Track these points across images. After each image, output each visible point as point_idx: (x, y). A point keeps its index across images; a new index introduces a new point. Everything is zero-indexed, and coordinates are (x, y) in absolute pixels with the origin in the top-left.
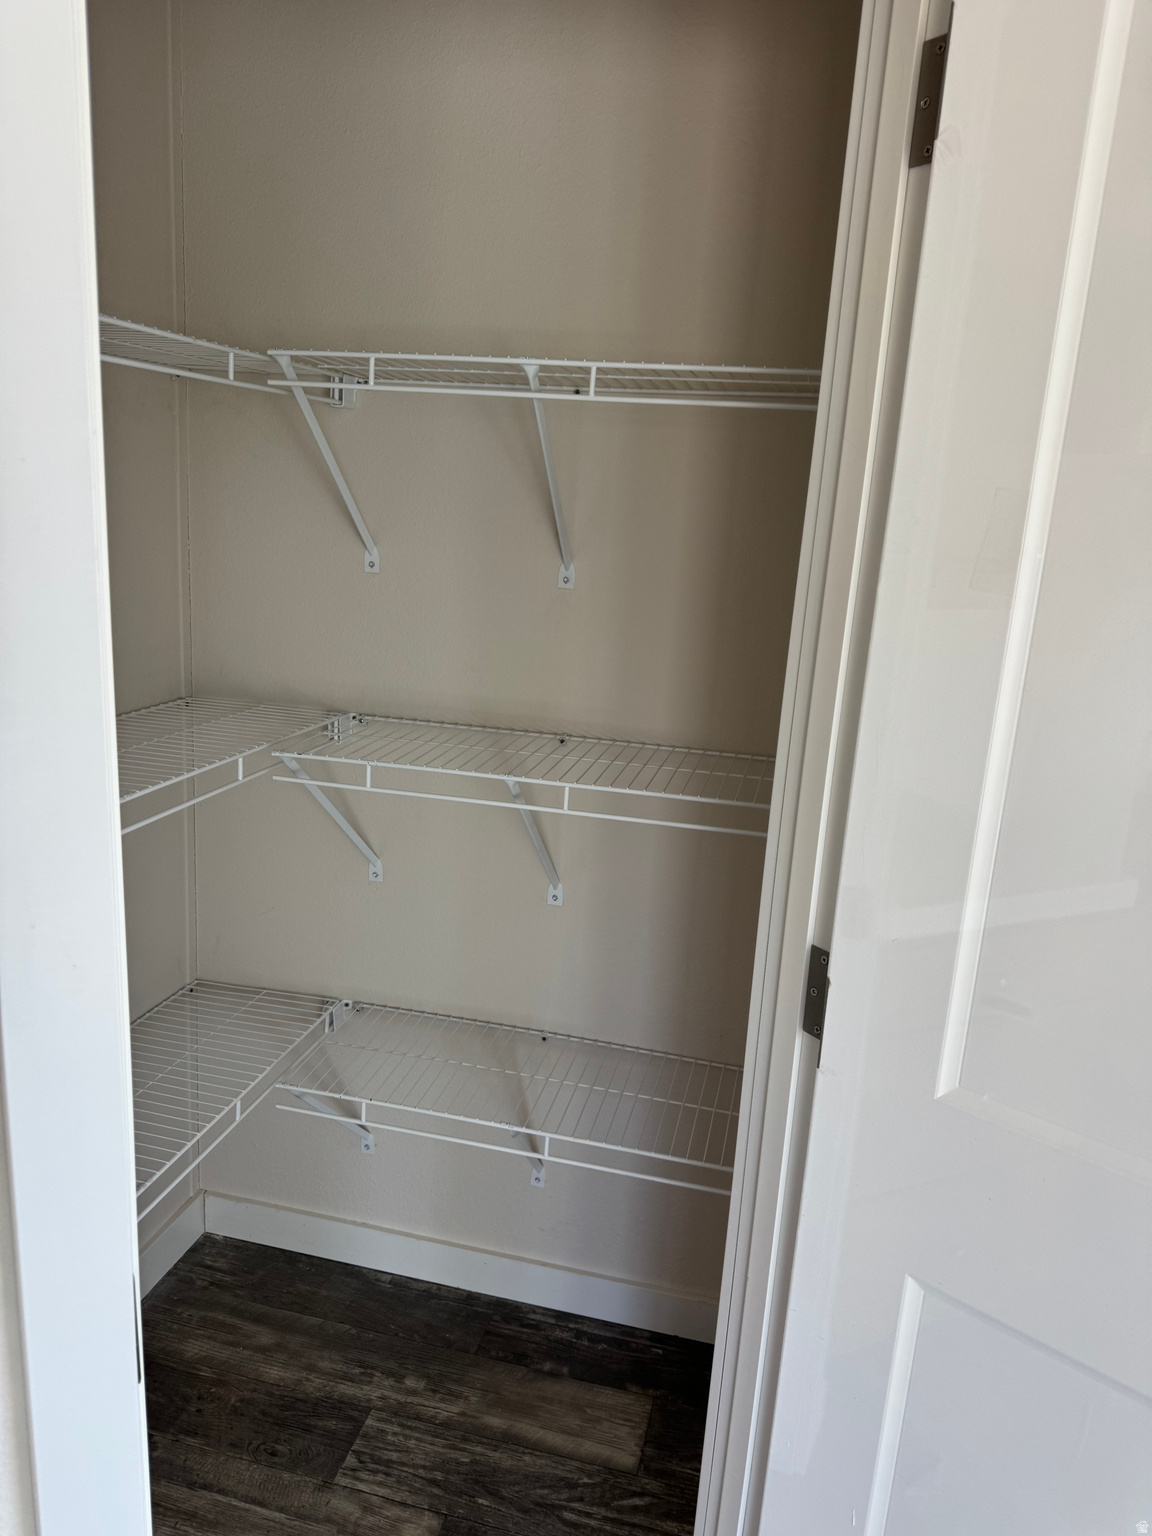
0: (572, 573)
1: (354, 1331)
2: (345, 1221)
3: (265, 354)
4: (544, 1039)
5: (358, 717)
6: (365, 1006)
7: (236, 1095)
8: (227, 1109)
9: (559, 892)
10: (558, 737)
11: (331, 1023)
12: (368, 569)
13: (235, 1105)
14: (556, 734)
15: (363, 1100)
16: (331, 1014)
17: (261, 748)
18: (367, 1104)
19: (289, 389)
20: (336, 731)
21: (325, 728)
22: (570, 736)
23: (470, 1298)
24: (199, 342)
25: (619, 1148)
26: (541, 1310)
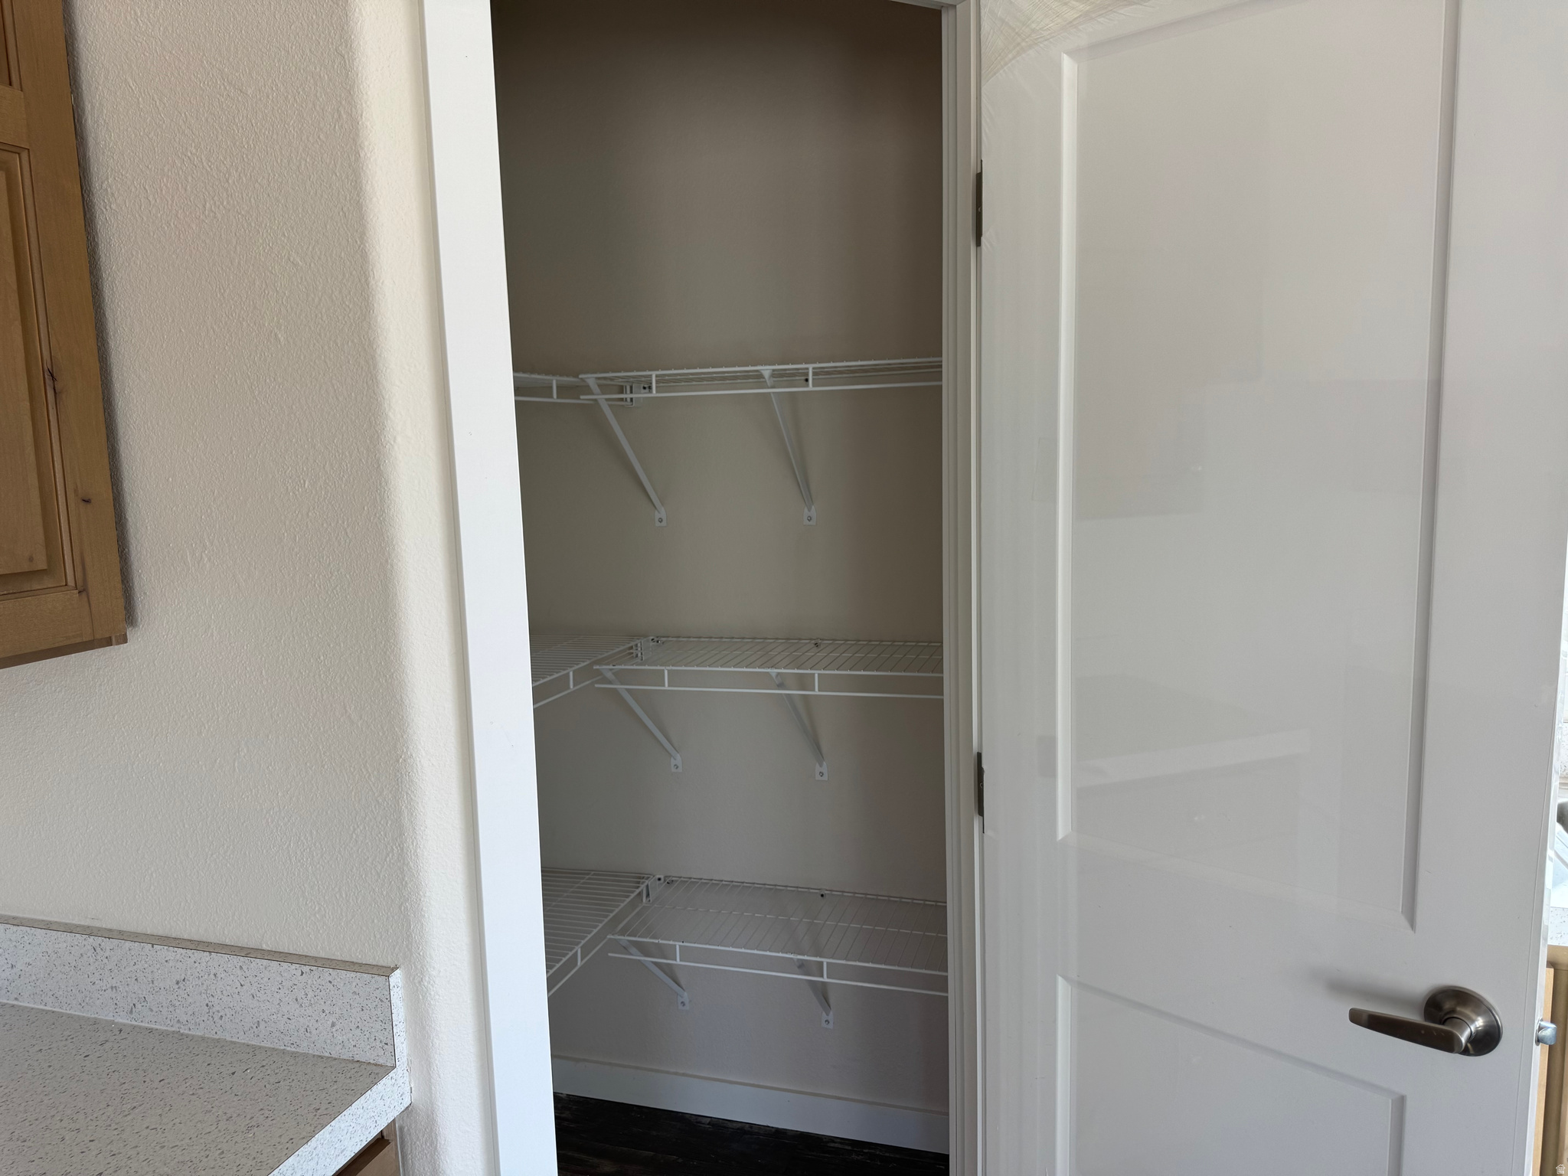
0: (813, 513)
1: (680, 1160)
2: (668, 1073)
3: (578, 377)
4: (822, 895)
5: (656, 639)
6: (674, 879)
7: (577, 944)
8: (571, 954)
9: (824, 769)
10: (813, 642)
11: (648, 895)
12: (658, 524)
13: (577, 952)
14: (811, 639)
15: (677, 943)
16: (647, 886)
17: (585, 664)
18: (680, 946)
19: (596, 400)
20: (639, 649)
21: (631, 648)
22: (823, 640)
23: (779, 1134)
24: (533, 376)
25: (883, 966)
26: (839, 1140)
